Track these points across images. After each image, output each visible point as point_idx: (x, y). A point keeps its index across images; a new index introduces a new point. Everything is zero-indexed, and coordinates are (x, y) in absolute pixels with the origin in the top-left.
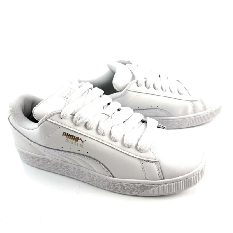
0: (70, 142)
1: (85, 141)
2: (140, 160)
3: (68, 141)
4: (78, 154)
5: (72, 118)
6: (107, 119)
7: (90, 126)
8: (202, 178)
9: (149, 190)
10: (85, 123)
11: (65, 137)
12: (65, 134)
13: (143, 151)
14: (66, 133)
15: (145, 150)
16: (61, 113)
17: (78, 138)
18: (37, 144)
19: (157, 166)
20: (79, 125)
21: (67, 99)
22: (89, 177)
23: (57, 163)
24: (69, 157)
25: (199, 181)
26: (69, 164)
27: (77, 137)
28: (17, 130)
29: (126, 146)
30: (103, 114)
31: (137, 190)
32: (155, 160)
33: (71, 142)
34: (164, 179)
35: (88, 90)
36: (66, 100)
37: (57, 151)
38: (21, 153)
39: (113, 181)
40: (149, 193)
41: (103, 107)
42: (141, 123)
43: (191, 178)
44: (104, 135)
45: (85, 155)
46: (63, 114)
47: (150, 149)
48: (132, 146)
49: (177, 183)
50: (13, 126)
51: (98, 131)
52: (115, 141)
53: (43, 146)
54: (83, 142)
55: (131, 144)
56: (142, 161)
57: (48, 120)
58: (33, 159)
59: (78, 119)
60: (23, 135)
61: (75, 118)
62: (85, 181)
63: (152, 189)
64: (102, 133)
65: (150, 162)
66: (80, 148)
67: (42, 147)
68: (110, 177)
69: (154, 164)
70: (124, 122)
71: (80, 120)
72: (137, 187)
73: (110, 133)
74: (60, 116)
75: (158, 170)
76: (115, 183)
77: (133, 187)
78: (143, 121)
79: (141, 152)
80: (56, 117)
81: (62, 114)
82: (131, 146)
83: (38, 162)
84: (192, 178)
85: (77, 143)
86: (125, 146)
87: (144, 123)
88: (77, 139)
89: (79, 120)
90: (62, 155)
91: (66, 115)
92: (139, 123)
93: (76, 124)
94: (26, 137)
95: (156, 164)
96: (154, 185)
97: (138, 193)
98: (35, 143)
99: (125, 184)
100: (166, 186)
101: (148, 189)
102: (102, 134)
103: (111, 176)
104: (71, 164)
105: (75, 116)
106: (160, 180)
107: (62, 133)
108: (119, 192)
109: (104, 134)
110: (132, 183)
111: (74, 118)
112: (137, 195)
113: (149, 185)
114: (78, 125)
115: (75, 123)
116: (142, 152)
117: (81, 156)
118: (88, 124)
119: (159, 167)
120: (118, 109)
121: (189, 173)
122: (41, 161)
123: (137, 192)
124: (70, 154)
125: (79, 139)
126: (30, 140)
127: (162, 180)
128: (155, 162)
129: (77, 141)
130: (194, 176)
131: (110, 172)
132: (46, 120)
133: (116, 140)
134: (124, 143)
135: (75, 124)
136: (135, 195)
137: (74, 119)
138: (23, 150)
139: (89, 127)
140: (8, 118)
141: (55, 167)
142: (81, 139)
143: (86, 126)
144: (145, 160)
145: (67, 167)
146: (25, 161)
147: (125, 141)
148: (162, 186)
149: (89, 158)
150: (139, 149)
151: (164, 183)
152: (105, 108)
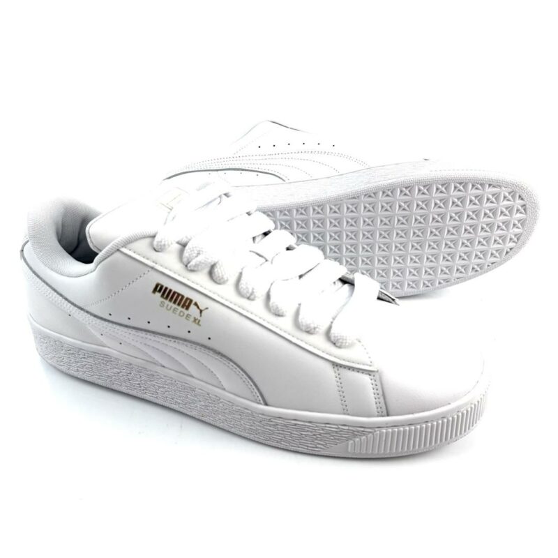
0: (169, 308)
1: (207, 308)
2: (335, 365)
3: (165, 305)
4: (185, 340)
5: (181, 252)
6: (261, 265)
7: (220, 275)
8: (478, 421)
9: (351, 442)
10: (210, 265)
11: (158, 295)
12: (158, 288)
13: (342, 343)
14: (162, 287)
15: (348, 341)
16: (154, 237)
17: (191, 301)
18: (87, 312)
19: (373, 381)
20: (196, 269)
21: (171, 210)
22: (207, 404)
23: (131, 364)
24: (161, 347)
25: (471, 427)
26: (159, 369)
27: (187, 299)
28: (41, 278)
29: (304, 328)
30: (252, 253)
31: (321, 440)
32: (370, 366)
33: (172, 309)
34: (388, 415)
35: (220, 197)
36: (169, 213)
37: (134, 332)
38: (42, 338)
39: (263, 414)
40: (349, 450)
41: (254, 238)
42: (340, 284)
43: (453, 418)
44: (253, 300)
45: (203, 346)
46: (160, 240)
47: (360, 341)
48: (317, 330)
49: (419, 427)
50: (31, 268)
51: (240, 287)
52: (278, 314)
53: (101, 318)
54: (201, 311)
55: (316, 326)
56: (340, 369)
57: (123, 250)
58: (69, 354)
59: (195, 255)
60: (55, 290)
61: (189, 251)
62: (194, 414)
63: (357, 440)
64: (248, 292)
65: (359, 370)
66: (193, 327)
67: (99, 321)
68: (258, 403)
69: (366, 378)
70: (301, 277)
71: (200, 258)
72: (321, 432)
73: (268, 297)
74: (151, 244)
75: (375, 391)
76: (270, 420)
77: (311, 432)
78: (344, 281)
79: (337, 346)
80: (142, 246)
81: (157, 239)
82: (315, 328)
83: (82, 362)
84: (456, 416)
85: (186, 312)
86: (301, 330)
87: (346, 286)
88: (186, 303)
89: (197, 256)
90: (145, 344)
91: (166, 243)
92: (334, 283)
93: (189, 266)
94: (61, 295)
95: (372, 377)
96: (362, 429)
97: (322, 447)
98: (82, 309)
99: (294, 423)
100: (393, 433)
101: (348, 439)
102: (248, 295)
103: (262, 402)
104: (163, 368)
105: (187, 248)
106: (378, 416)
107: (154, 286)
108: (275, 444)
109: (252, 297)
110: (310, 422)
111: (185, 251)
112: (319, 453)
113: (350, 428)
114: (192, 268)
115: (186, 264)
116: (340, 347)
117: (194, 346)
118: (216, 270)
119: (378, 383)
120: (287, 246)
121: (449, 404)
122: (90, 360)
123: (319, 444)
124: (165, 342)
125: (193, 302)
126: (69, 302)
127: (383, 416)
128: (369, 373)
129: (187, 308)
130: (460, 414)
131: (258, 389)
132: (118, 250)
133: (280, 313)
134: (300, 321)
135: (186, 266)
136: (314, 453)
137: (186, 254)
138: (48, 331)
139: (219, 277)
140: (20, 249)
141: (123, 376)
142: (196, 304)
143: (211, 273)
144: (345, 367)
145: (153, 376)
146: (49, 361)
147: (300, 317)
148: (383, 432)
149: (211, 353)
150: (332, 339)
151: (387, 426)
152: (257, 240)
